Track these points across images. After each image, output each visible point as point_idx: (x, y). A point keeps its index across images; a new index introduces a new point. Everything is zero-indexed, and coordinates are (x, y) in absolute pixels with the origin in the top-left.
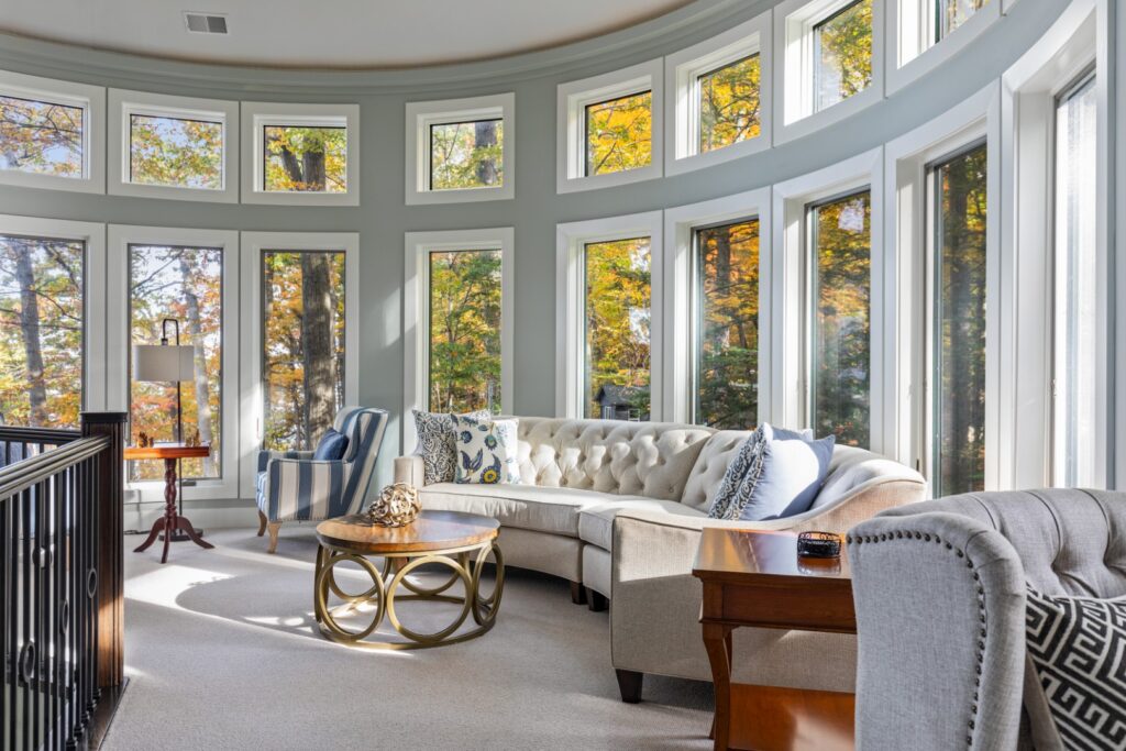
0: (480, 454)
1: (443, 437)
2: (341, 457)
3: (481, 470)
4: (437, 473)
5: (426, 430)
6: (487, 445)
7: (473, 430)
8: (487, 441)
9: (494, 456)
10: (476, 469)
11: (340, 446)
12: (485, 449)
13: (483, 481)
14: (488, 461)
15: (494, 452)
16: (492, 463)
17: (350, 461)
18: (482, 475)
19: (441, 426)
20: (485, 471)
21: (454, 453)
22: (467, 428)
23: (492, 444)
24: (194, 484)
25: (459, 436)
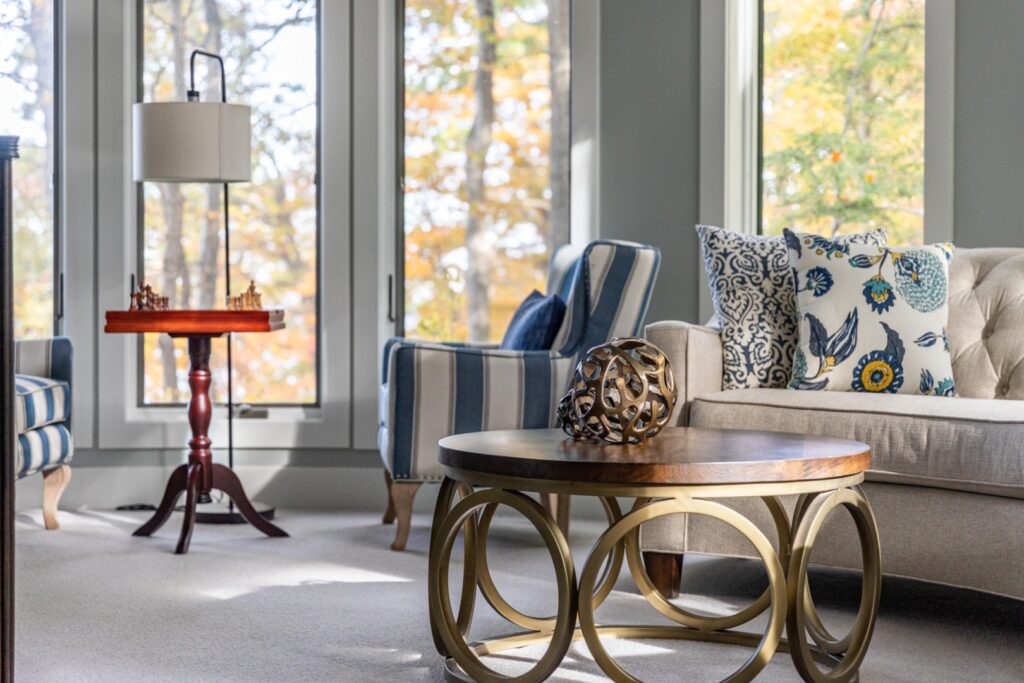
0: (852, 321)
1: (768, 285)
2: (548, 346)
3: (852, 361)
4: (750, 367)
5: (728, 271)
6: (870, 300)
7: (837, 265)
8: (868, 291)
9: (885, 326)
10: (842, 356)
11: (548, 319)
12: (865, 310)
13: (858, 386)
14: (870, 338)
15: (886, 316)
16: (882, 344)
17: (567, 353)
18: (858, 373)
19: (764, 260)
20: (864, 362)
21: (790, 322)
22: (822, 261)
23: (880, 300)
24: (263, 415)
25: (803, 282)
